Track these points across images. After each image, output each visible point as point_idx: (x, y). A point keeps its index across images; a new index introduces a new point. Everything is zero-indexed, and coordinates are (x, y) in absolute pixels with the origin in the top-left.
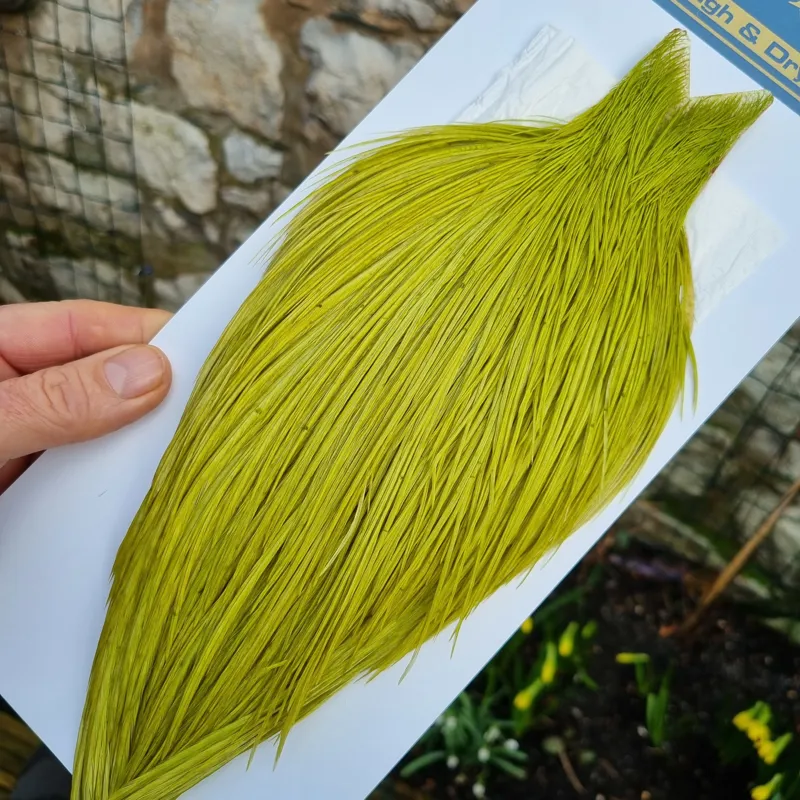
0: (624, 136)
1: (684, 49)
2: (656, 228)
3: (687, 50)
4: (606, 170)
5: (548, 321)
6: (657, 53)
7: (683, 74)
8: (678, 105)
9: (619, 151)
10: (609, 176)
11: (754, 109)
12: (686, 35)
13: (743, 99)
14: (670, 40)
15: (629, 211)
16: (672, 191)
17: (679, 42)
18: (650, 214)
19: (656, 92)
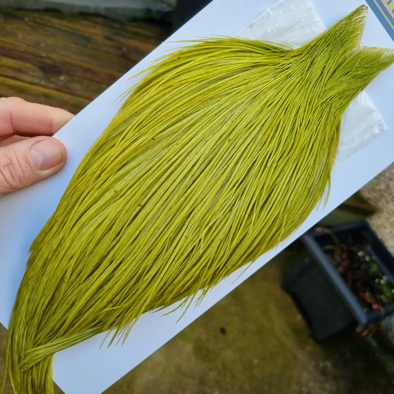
0: (322, 63)
1: (364, 17)
2: (328, 117)
3: (365, 19)
4: (310, 83)
5: (269, 165)
6: (350, 17)
7: (360, 32)
8: (353, 49)
9: (319, 72)
10: (311, 85)
11: (390, 60)
12: (367, 9)
13: (386, 52)
14: (358, 11)
15: (317, 107)
16: (340, 98)
17: (362, 13)
18: (327, 110)
19: (344, 41)
